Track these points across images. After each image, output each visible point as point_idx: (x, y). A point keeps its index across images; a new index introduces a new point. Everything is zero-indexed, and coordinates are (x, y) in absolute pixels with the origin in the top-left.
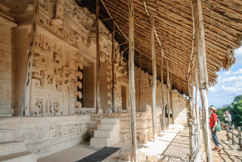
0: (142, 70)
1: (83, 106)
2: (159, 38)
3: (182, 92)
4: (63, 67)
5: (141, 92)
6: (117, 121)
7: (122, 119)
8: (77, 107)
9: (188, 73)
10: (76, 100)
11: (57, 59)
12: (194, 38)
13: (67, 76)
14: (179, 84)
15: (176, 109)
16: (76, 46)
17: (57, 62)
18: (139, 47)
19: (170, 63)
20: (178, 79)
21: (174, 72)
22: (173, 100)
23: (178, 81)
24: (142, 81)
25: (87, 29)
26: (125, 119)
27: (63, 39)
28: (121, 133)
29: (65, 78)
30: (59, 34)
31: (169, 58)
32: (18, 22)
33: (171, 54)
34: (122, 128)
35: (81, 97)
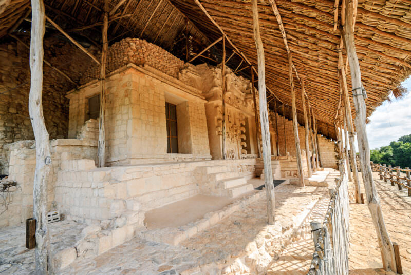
0: (286, 118)
1: (247, 153)
2: (306, 92)
3: (328, 137)
4: (233, 125)
5: (286, 138)
6: (278, 162)
7: (282, 161)
8: (243, 153)
9: (336, 118)
10: (241, 148)
11: (230, 120)
12: (341, 94)
13: (236, 131)
14: (325, 129)
15: (323, 153)
16: (238, 108)
17: (230, 122)
18: (283, 99)
19: (316, 110)
20: (323, 124)
21: (320, 118)
22: (319, 144)
23: (323, 126)
24: (287, 128)
25: (243, 93)
26: (284, 161)
27: (232, 105)
28: (282, 171)
29: (235, 133)
30: (229, 102)
31: (315, 107)
32: (207, 99)
33: (317, 104)
34: (282, 168)
35: (246, 146)
